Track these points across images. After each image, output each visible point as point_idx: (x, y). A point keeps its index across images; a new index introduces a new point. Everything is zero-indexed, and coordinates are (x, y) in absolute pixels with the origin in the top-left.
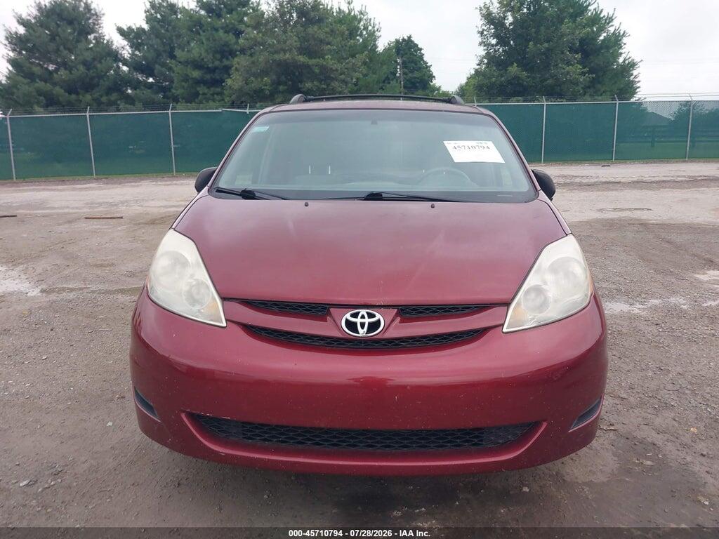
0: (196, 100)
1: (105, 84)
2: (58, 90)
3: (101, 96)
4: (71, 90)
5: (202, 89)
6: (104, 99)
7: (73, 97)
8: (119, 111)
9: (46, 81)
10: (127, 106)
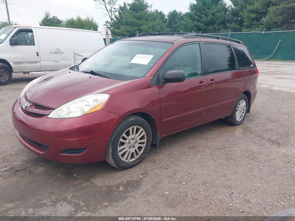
0: (252, 27)
1: (218, 22)
2: (202, 25)
3: (216, 26)
4: (207, 24)
5: (255, 22)
6: (217, 28)
7: (207, 27)
8: (221, 32)
9: (198, 21)
10: (224, 30)
